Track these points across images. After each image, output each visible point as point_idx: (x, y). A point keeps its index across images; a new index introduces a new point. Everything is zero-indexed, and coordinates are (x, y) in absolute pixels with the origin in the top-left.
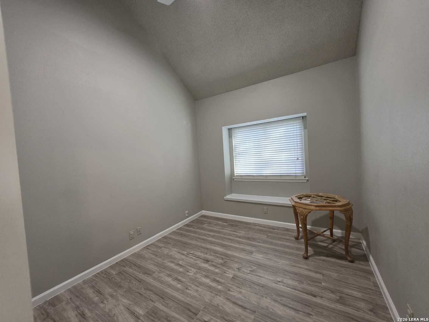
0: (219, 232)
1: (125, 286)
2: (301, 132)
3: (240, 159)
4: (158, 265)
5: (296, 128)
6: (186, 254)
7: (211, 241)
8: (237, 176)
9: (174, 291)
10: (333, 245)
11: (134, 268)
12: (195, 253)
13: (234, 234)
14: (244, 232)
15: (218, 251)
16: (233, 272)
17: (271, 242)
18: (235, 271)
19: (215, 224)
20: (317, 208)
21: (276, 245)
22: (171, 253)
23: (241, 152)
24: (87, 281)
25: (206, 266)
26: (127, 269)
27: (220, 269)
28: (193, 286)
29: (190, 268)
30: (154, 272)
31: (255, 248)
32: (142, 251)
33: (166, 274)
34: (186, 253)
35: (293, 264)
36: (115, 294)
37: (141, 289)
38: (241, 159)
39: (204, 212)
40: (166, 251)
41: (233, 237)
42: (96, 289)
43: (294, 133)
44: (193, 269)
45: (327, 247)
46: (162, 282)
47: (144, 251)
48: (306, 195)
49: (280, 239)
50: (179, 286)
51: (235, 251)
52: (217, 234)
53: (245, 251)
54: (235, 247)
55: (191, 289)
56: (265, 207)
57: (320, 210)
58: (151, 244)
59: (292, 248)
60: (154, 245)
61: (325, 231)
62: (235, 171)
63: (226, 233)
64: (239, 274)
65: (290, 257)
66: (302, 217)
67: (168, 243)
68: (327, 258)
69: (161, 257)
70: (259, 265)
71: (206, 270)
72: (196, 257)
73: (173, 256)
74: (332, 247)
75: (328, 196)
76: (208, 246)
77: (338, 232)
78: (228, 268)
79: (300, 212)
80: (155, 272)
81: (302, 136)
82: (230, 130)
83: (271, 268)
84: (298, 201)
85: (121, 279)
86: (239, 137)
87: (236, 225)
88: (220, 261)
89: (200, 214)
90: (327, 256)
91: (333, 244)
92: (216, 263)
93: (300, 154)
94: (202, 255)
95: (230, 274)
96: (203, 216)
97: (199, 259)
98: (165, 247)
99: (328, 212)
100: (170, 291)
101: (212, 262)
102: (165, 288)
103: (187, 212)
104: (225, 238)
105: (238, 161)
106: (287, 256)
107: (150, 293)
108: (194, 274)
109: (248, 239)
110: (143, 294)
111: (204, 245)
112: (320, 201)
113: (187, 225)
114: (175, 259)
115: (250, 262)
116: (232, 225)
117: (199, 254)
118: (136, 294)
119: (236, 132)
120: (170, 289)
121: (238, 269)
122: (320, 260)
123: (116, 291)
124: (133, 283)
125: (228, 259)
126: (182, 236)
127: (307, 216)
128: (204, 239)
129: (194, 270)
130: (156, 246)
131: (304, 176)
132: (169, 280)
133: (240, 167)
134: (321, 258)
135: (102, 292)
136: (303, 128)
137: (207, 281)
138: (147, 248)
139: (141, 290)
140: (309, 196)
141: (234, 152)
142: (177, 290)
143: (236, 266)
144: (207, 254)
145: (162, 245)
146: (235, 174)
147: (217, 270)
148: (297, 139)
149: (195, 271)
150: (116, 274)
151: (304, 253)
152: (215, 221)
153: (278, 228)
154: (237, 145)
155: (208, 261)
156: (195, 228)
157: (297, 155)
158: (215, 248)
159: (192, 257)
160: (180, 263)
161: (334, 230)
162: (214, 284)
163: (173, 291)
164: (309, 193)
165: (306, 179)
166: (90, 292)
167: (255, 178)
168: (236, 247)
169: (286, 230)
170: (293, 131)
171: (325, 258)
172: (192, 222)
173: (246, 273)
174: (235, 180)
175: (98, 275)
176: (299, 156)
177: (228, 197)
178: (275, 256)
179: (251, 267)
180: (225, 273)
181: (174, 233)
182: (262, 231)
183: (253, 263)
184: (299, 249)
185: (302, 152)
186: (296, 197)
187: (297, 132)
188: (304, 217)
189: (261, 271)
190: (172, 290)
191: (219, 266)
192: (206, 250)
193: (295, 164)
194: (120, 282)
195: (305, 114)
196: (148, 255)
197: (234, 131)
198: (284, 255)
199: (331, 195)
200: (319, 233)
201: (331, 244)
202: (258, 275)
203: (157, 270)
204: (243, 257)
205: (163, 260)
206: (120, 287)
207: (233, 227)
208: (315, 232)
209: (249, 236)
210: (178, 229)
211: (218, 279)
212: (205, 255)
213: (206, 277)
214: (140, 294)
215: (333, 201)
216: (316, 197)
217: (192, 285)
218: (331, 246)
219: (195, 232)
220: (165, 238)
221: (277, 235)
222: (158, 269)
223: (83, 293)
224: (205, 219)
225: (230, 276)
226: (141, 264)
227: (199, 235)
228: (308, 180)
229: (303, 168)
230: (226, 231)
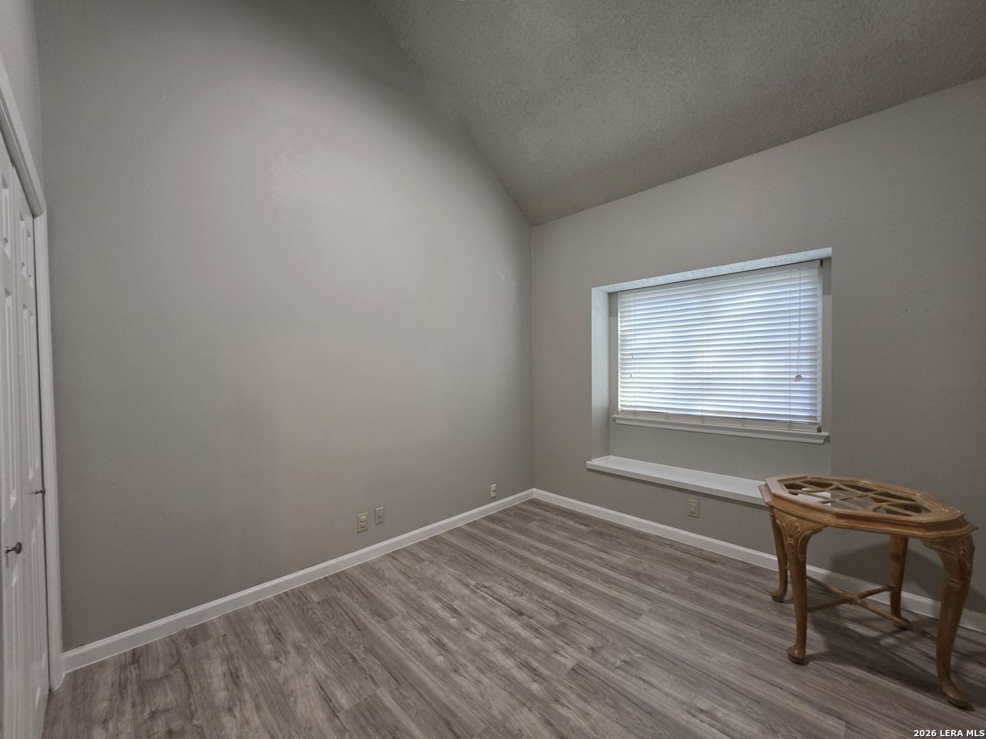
0: (563, 547)
1: (328, 633)
2: (815, 302)
3: (633, 371)
4: (407, 600)
5: (800, 291)
6: (474, 586)
7: (539, 564)
8: (623, 411)
9: (426, 671)
10: (899, 639)
11: (356, 596)
12: (495, 588)
13: (600, 558)
14: (628, 556)
15: (551, 593)
16: (576, 654)
17: (697, 595)
18: (583, 653)
19: (557, 526)
20: (842, 522)
21: (713, 605)
22: (439, 578)
23: (637, 352)
24: (262, 605)
25: (513, 624)
26: (342, 596)
27: (546, 640)
28: (471, 668)
29: (473, 621)
30: (393, 615)
31: (650, 603)
32: (381, 561)
33: (419, 625)
34: (473, 583)
35: (755, 670)
36: (305, 646)
37: (358, 648)
38: (637, 371)
39: (536, 493)
40: (431, 571)
41: (598, 564)
42: (273, 627)
43: (790, 305)
44: (480, 626)
45: (875, 640)
46: (404, 642)
47: (386, 562)
48: (813, 480)
49: (725, 591)
50: (440, 660)
51: (595, 600)
52: (556, 551)
53: (620, 605)
54: (595, 589)
55: (465, 675)
56: (693, 500)
57: (851, 528)
58: (404, 550)
59: (760, 624)
60: (411, 553)
61: (871, 593)
62: (620, 398)
63: (580, 551)
64: (592, 664)
65: (748, 648)
66: (792, 542)
67: (440, 553)
68: (870, 675)
69: (416, 583)
70: (652, 652)
71: (511, 636)
72: (494, 598)
73: (443, 585)
74: (895, 646)
75: (888, 491)
76: (530, 577)
77: (919, 603)
78: (567, 642)
79: (787, 525)
80: (396, 616)
81: (815, 315)
82: (612, 296)
83: (685, 666)
84: (785, 493)
85: (326, 615)
86: (635, 315)
87: (611, 536)
88: (550, 618)
89: (527, 496)
90: (872, 669)
91: (898, 635)
92: (538, 622)
93: (809, 364)
94: (510, 595)
95: (569, 659)
96: (534, 502)
97: (499, 603)
98: (432, 562)
99: (887, 538)
100: (418, 667)
101: (531, 618)
102: (409, 658)
103: (493, 486)
104: (575, 564)
105: (629, 376)
106: (739, 644)
107: (374, 662)
108: (480, 638)
109: (637, 575)
110: (358, 659)
111: (518, 572)
112: (855, 503)
113: (491, 518)
114: (447, 592)
115: (627, 636)
116: (601, 534)
117: (503, 591)
118: (345, 656)
119: (629, 302)
120: (418, 663)
121: (592, 649)
122: (846, 676)
123: (308, 640)
124: (345, 629)
125: (572, 619)
126: (474, 542)
127: (806, 540)
128: (522, 558)
129: (483, 629)
130: (413, 554)
131: (817, 427)
132: (421, 640)
133: (634, 390)
134: (849, 671)
135: (283, 635)
136: (820, 292)
137: (507, 663)
138: (393, 556)
139: (358, 650)
140: (822, 485)
141: (619, 351)
142: (433, 668)
143: (589, 640)
144: (522, 595)
145: (427, 555)
146: (619, 407)
147: (537, 642)
148: (800, 323)
149: (484, 632)
150: (318, 603)
151: (792, 644)
152: (559, 518)
153: (725, 561)
154: (629, 333)
155: (520, 613)
156: (508, 528)
157: (797, 367)
158: (545, 584)
159: (485, 595)
160: (456, 604)
161: (904, 594)
162: (522, 676)
163: (424, 669)
164: (825, 475)
165: (823, 436)
166: (261, 630)
167: (670, 421)
168: (599, 591)
169: (746, 570)
170: (790, 298)
171: (865, 673)
172: (505, 512)
173: (613, 664)
174: (618, 422)
175: (285, 598)
176: (803, 370)
177: (598, 462)
178: (702, 634)
179: (628, 651)
180: (556, 652)
181: (458, 532)
182: (679, 560)
183: (634, 641)
184: (781, 631)
185: (815, 360)
186: (780, 481)
187: (800, 304)
188: (796, 541)
189: (654, 669)
190: (421, 666)
191: (545, 631)
192: (521, 586)
193: (790, 391)
194: (321, 622)
195: (826, 252)
196: (391, 572)
197: (622, 299)
198: (733, 640)
199: (899, 488)
200: (849, 596)
201: (891, 634)
202: (643, 677)
203: (402, 612)
204: (612, 621)
205: (420, 589)
206: (319, 632)
207: (602, 538)
208: (835, 589)
209: (639, 568)
210: (469, 525)
211: (535, 664)
212: (517, 598)
213: (508, 652)
214: (354, 658)
215: (905, 507)
216: (850, 489)
217: (469, 664)
218: (890, 641)
219: (506, 538)
220: (437, 539)
221: (720, 577)
222: (403, 610)
223: (249, 629)
224: (537, 510)
225: (568, 663)
226: (372, 591)
227: (515, 545)
228: (827, 439)
229: (815, 405)
230: (581, 546)
